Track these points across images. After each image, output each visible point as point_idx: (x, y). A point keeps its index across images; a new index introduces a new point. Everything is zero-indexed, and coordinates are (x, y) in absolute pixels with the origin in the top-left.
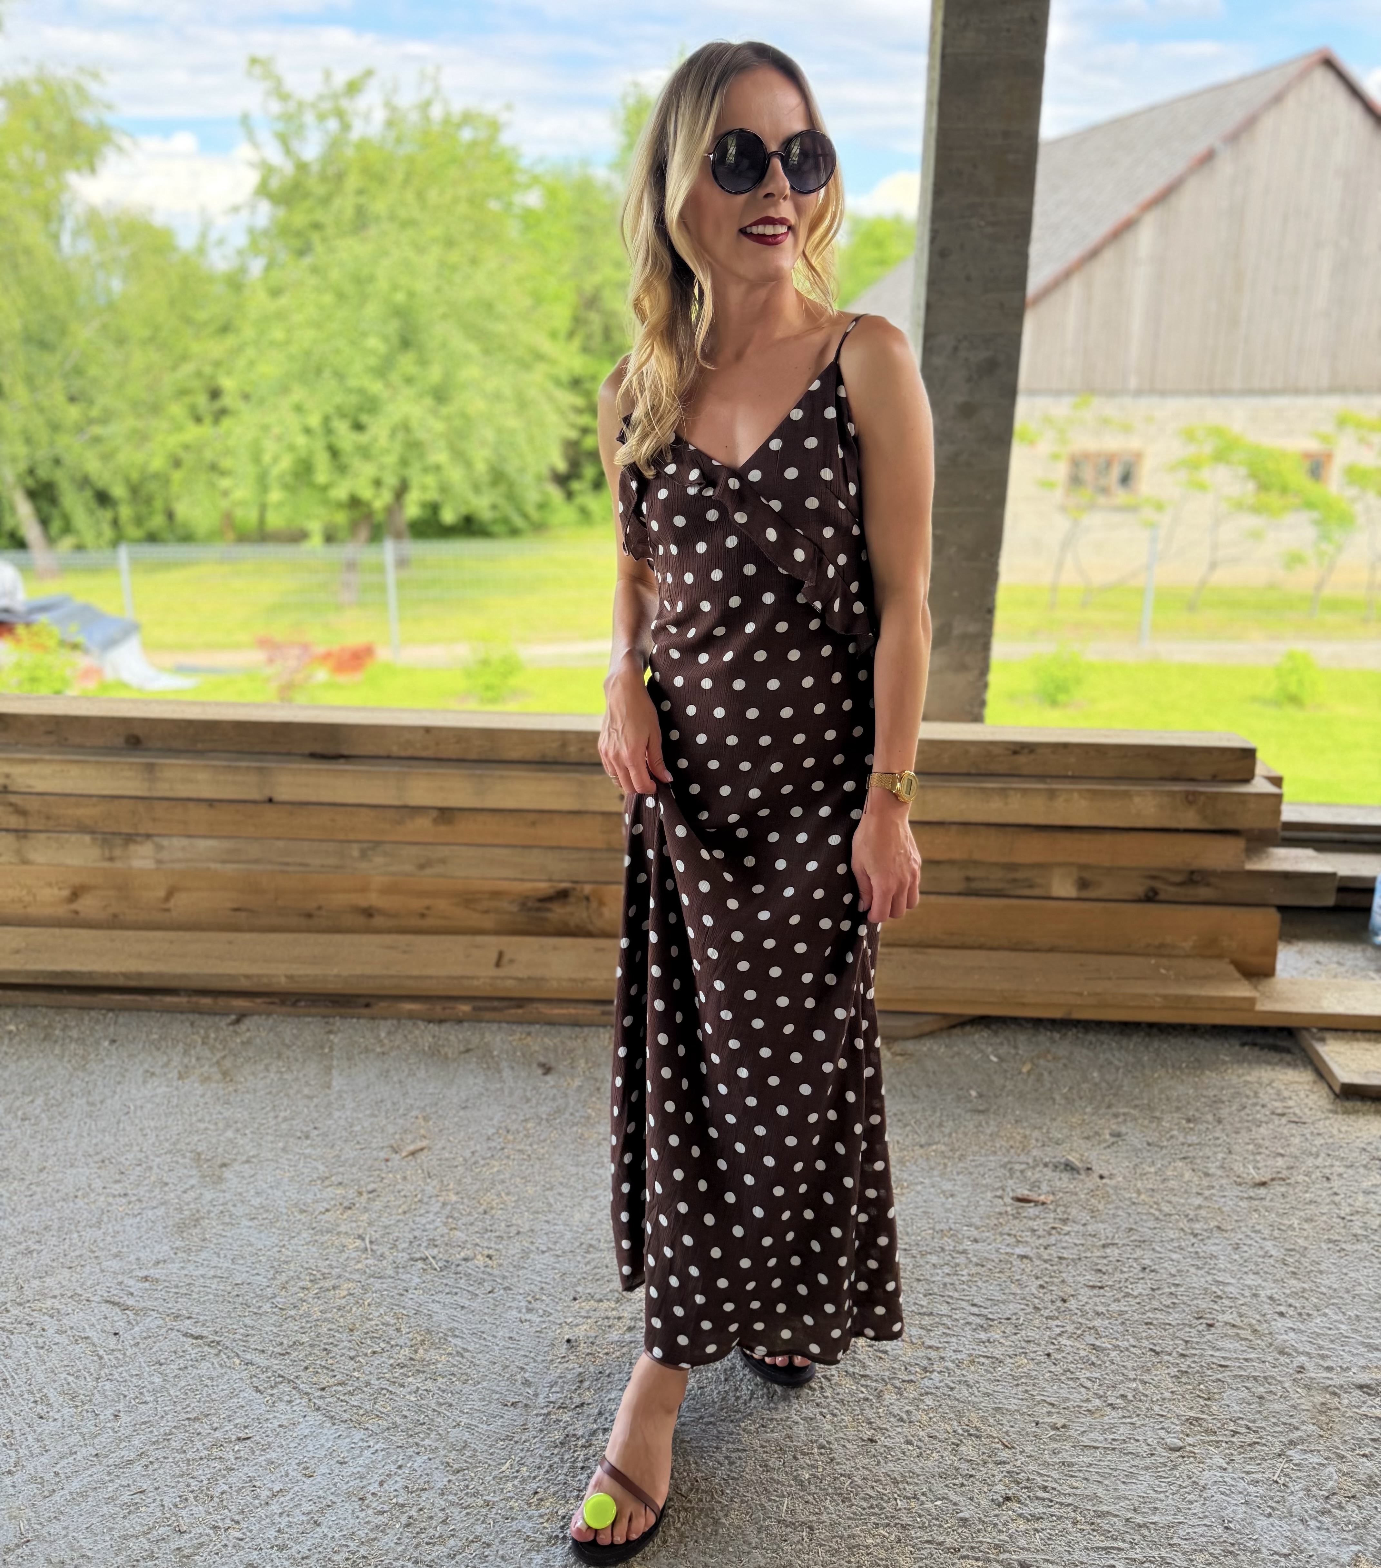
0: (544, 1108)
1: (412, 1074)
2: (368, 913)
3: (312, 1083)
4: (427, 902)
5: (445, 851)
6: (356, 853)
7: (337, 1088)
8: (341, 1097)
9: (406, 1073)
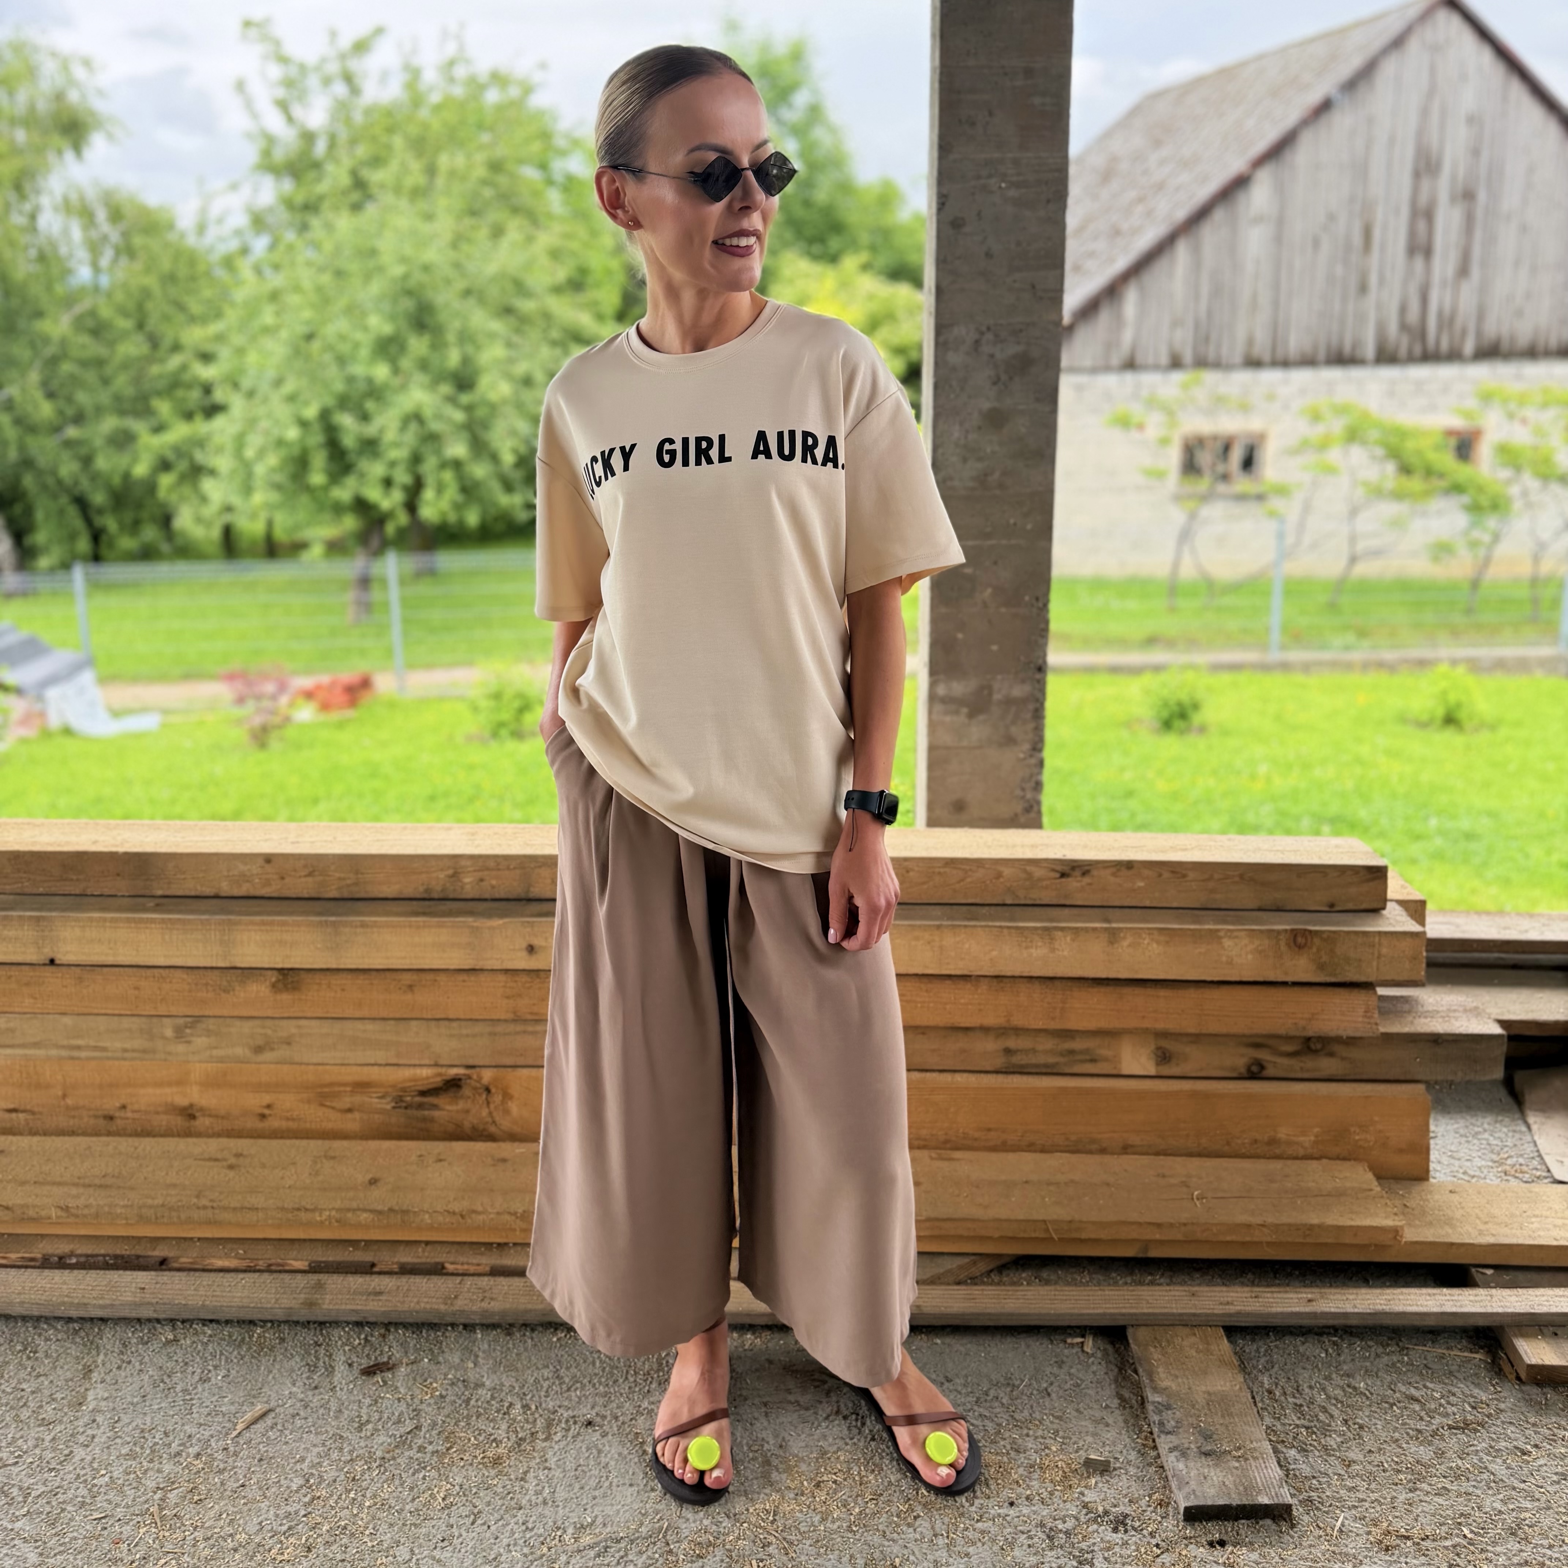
0: (382, 1439)
1: (204, 1380)
2: (189, 1113)
3: (59, 1396)
4: (267, 1099)
5: (290, 1028)
6: (169, 1033)
7: (91, 1408)
8: (94, 1421)
9: (196, 1378)
